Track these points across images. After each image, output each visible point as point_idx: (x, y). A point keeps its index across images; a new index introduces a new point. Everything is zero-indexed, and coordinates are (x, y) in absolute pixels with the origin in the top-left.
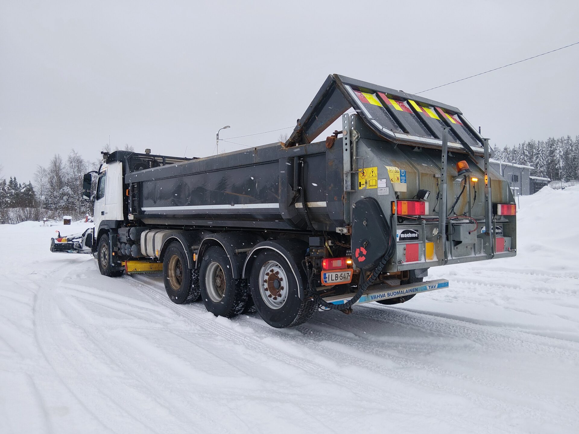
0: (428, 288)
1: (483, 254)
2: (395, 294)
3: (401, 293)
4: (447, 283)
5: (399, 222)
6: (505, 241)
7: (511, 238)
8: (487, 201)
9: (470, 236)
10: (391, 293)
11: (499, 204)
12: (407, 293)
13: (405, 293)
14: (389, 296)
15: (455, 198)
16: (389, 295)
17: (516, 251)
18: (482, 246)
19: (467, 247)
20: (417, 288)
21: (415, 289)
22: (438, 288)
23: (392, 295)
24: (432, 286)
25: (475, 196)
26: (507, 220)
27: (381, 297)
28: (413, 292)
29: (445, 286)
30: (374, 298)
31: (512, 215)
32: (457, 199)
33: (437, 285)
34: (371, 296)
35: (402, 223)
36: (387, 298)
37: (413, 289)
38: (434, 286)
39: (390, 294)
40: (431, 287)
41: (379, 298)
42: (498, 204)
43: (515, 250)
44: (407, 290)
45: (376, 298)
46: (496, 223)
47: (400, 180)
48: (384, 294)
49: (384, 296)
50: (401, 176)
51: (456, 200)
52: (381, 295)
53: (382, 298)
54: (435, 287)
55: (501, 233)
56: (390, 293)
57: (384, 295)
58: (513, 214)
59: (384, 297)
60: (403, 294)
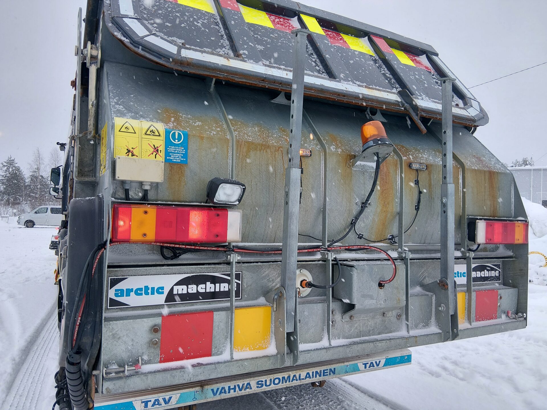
0: (361, 367)
1: (434, 329)
2: (277, 381)
3: (293, 380)
4: (407, 356)
5: (166, 258)
6: (501, 298)
7: (516, 289)
8: (445, 212)
9: (382, 291)
10: (266, 381)
11: (481, 219)
12: (307, 379)
13: (303, 379)
14: (262, 385)
15: (356, 204)
16: (260, 384)
17: (526, 319)
18: (434, 310)
19: (384, 314)
20: (335, 369)
21: (328, 371)
22: (385, 367)
23: (268, 383)
24: (372, 363)
25: (419, 202)
26: (510, 253)
27: (240, 390)
28: (324, 375)
29: (402, 363)
30: (221, 393)
31: (516, 242)
32: (362, 207)
33: (383, 362)
34: (212, 390)
35: (172, 259)
36: (255, 390)
37: (324, 371)
38: (376, 362)
39: (264, 383)
40: (368, 366)
41: (235, 391)
42: (477, 221)
43: (525, 314)
44: (308, 373)
45: (225, 392)
46: (473, 258)
47: (162, 154)
48: (249, 384)
49: (247, 388)
50: (168, 143)
51: (359, 208)
52: (238, 385)
53: (243, 391)
54: (378, 365)
55: (497, 278)
56: (264, 380)
57: (249, 386)
58: (521, 241)
59: (248, 390)
60: (299, 381)
